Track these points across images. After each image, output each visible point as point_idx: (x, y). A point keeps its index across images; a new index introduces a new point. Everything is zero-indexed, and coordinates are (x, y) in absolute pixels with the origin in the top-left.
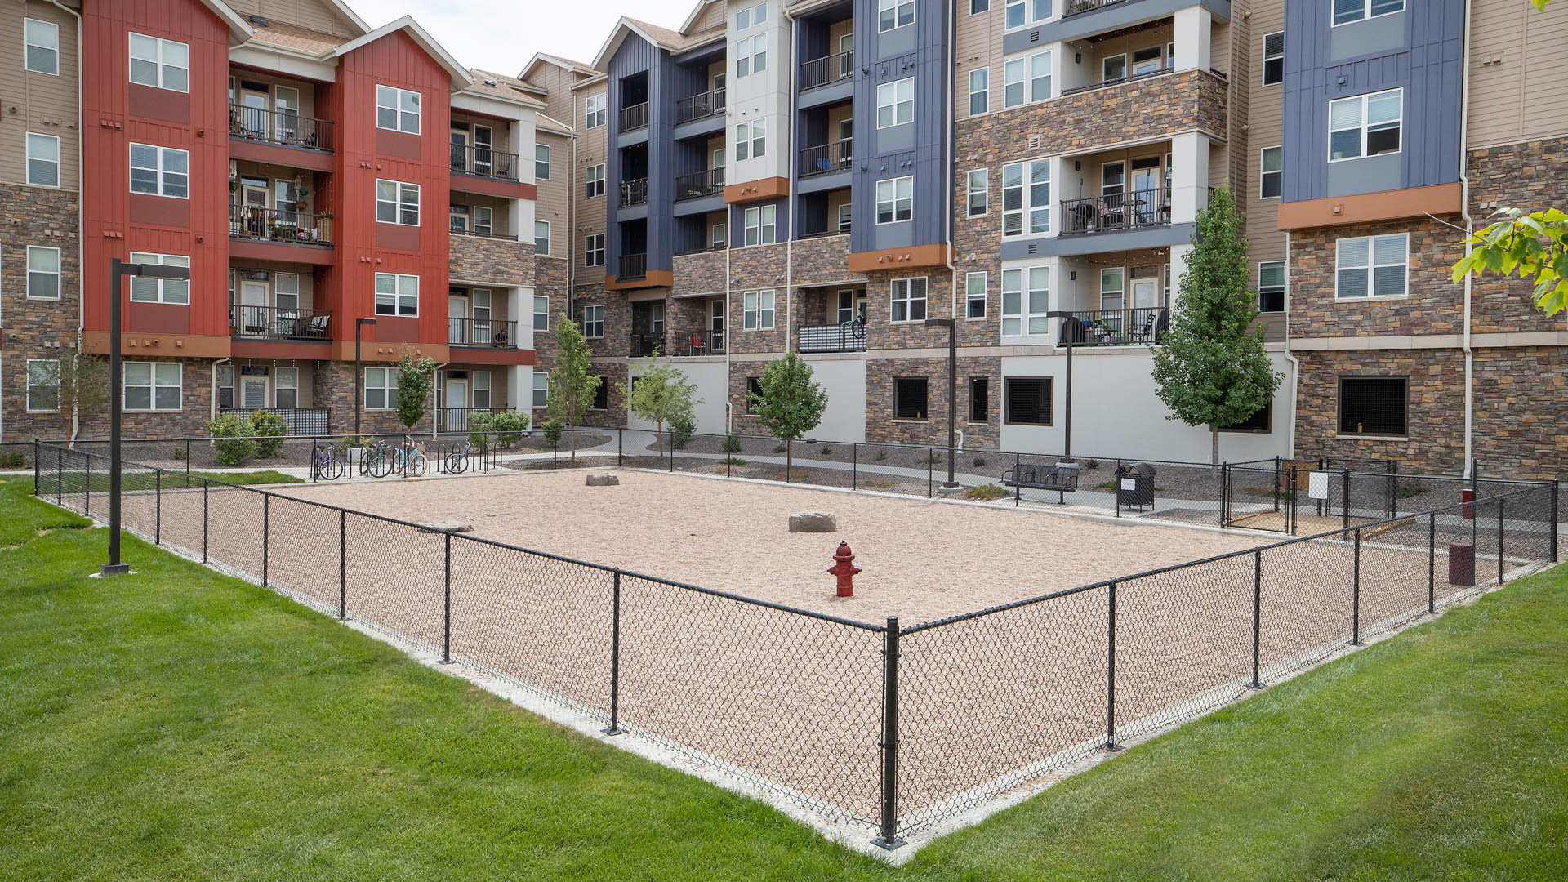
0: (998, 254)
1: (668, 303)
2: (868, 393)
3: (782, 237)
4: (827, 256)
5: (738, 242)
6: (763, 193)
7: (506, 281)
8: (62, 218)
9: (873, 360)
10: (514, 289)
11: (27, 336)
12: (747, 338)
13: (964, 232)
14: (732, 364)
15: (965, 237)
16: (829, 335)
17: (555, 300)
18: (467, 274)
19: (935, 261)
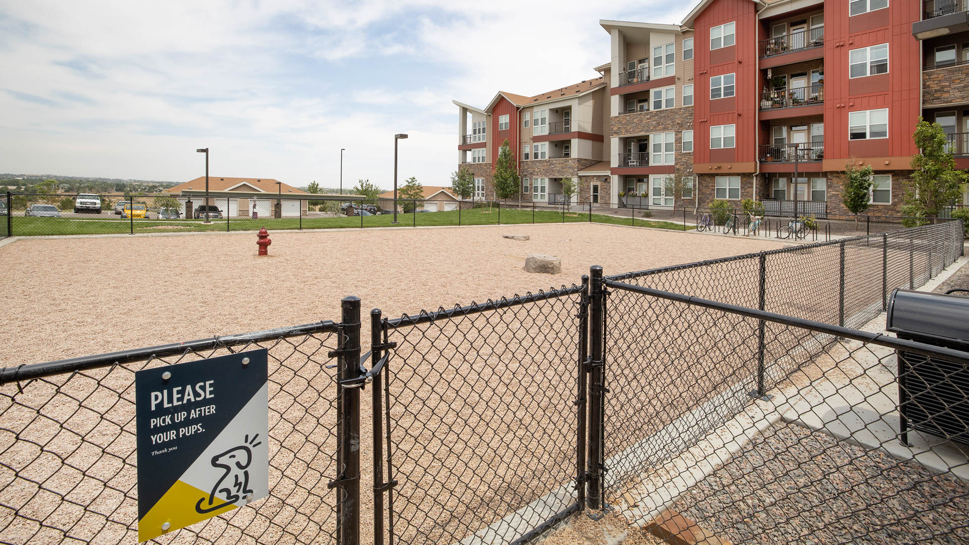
8: (693, 117)
11: (682, 168)
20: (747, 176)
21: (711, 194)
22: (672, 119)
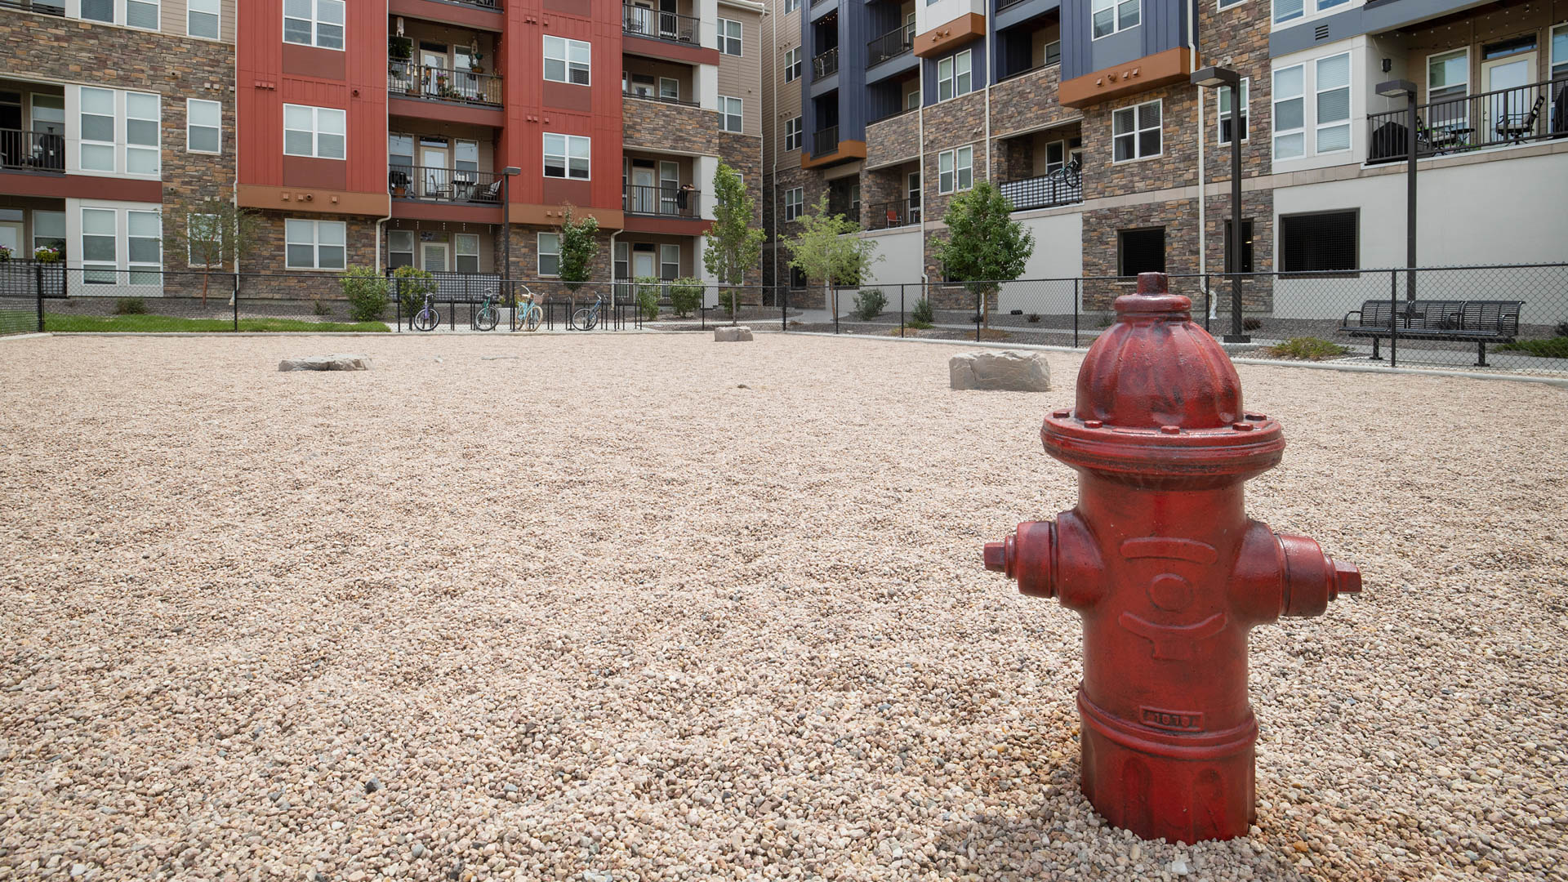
0: (1265, 51)
1: (862, 177)
2: (1085, 252)
3: (979, 83)
4: (1031, 96)
5: (931, 99)
6: (956, 34)
7: (688, 149)
8: (222, 71)
9: (1090, 212)
10: (698, 158)
11: (186, 190)
12: (942, 203)
13: (1213, 32)
14: (927, 233)
15: (1215, 38)
16: (1037, 188)
17: (750, 178)
18: (647, 141)
19: (1174, 69)
20: (358, 222)
21: (273, 258)
22: (151, 60)
